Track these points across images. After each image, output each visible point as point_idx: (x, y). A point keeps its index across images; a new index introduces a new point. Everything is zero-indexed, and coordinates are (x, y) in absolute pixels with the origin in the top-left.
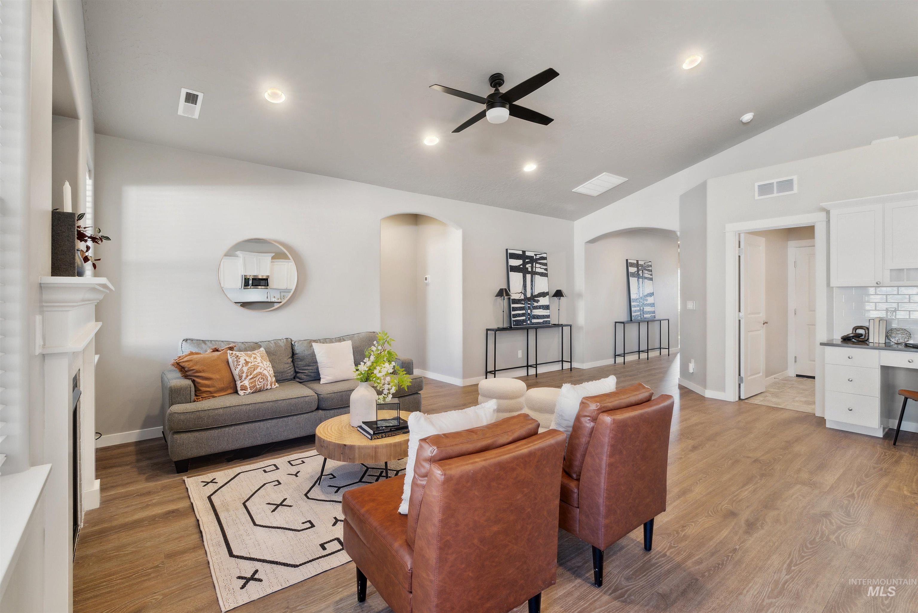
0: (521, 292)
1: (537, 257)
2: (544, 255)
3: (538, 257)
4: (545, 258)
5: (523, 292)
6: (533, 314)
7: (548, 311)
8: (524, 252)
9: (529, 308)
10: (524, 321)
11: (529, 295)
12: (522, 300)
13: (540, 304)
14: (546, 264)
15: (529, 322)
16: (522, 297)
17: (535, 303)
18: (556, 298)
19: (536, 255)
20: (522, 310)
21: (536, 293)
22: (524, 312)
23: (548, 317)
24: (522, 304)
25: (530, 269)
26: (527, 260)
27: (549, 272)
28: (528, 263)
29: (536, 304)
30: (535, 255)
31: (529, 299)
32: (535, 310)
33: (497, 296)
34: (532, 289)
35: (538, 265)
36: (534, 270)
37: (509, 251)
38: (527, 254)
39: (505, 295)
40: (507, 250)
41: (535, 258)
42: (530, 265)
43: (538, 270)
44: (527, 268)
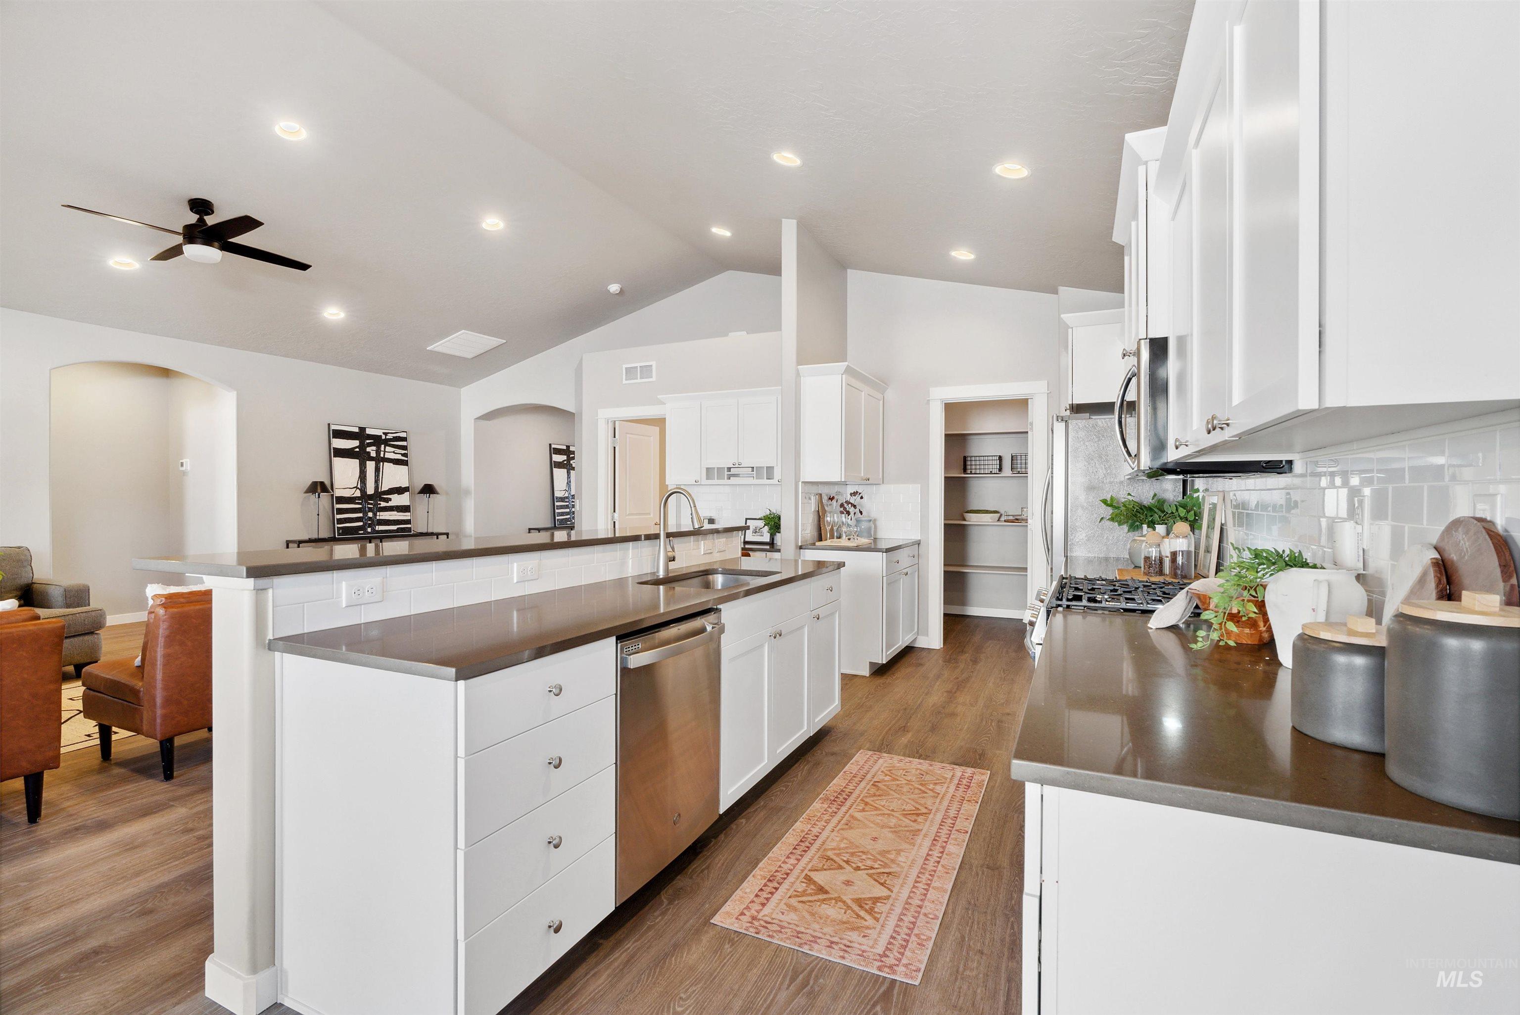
0: (356, 487)
1: (387, 437)
2: (403, 435)
3: (390, 436)
4: (404, 439)
5: (359, 486)
6: (378, 518)
7: (408, 514)
8: (362, 429)
9: (370, 510)
10: (359, 528)
11: (370, 490)
12: (358, 498)
13: (390, 504)
14: (404, 448)
15: (369, 530)
16: (358, 494)
17: (381, 503)
18: (425, 497)
19: (386, 434)
20: (358, 513)
21: (385, 487)
22: (361, 515)
23: (408, 522)
24: (358, 503)
25: (373, 454)
26: (368, 441)
27: (411, 459)
28: (370, 445)
29: (383, 504)
30: (384, 433)
31: (365, 497)
32: (381, 513)
33: (307, 492)
34: (376, 481)
35: (388, 449)
36: (382, 455)
37: (334, 427)
38: (369, 431)
39: (319, 491)
40: (329, 425)
41: (384, 437)
42: (374, 448)
43: (388, 456)
44: (369, 453)
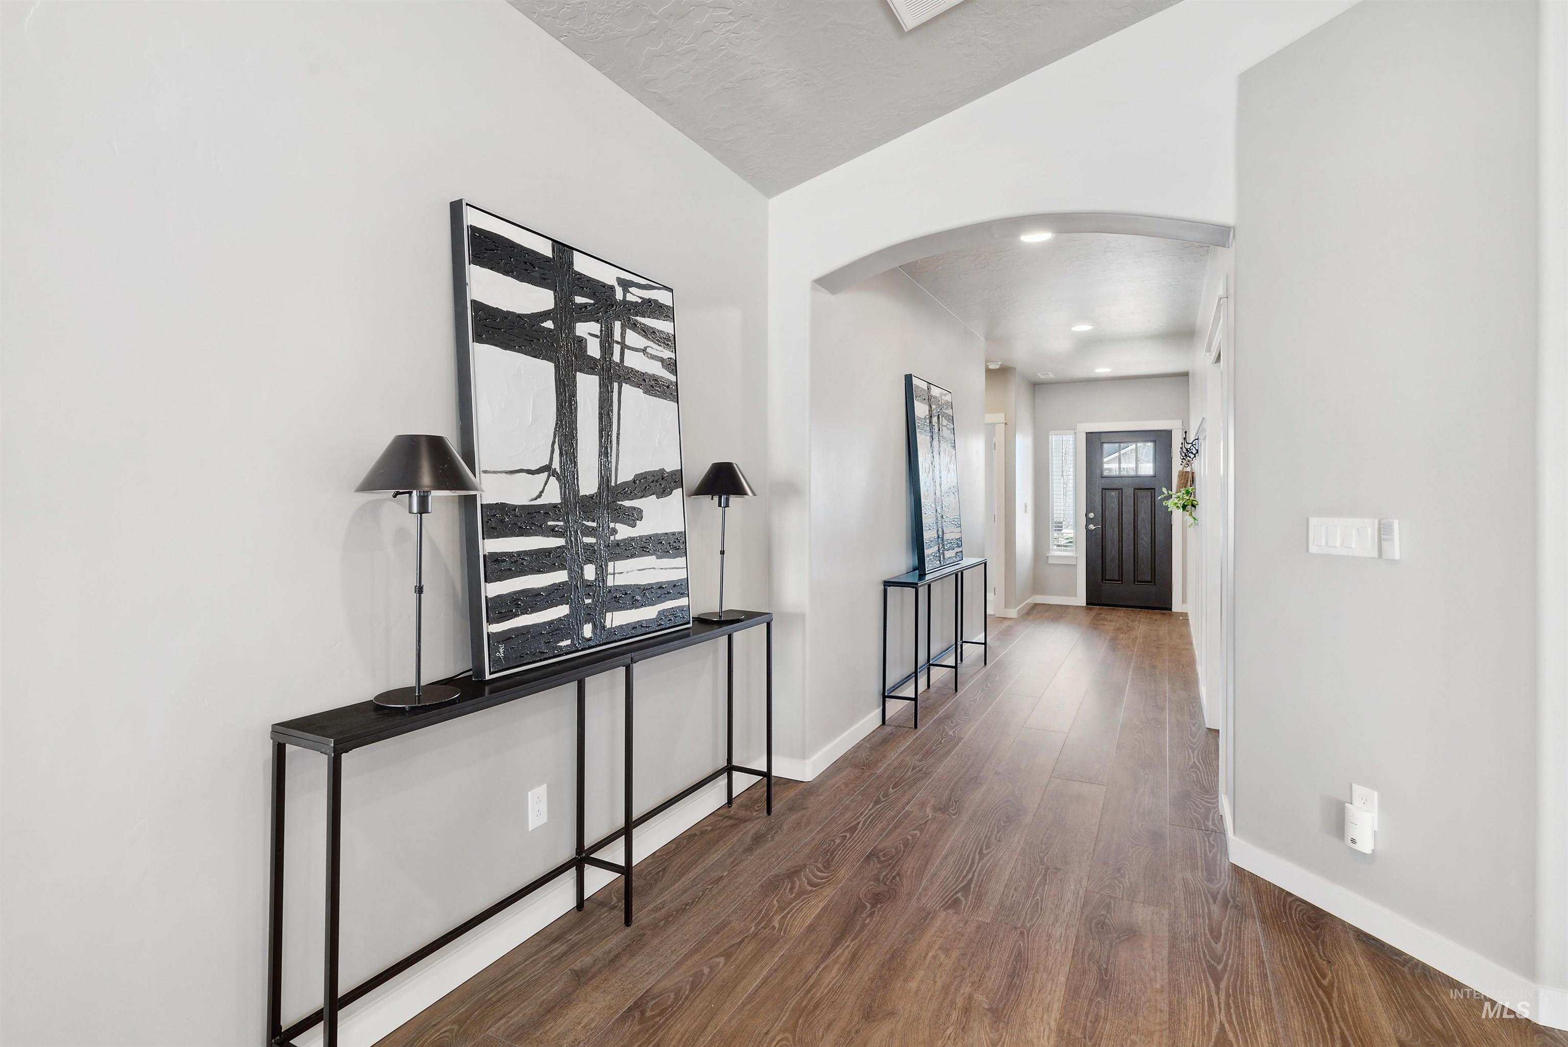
0: (547, 468)
1: (629, 297)
2: (663, 297)
3: (636, 294)
4: (663, 312)
5: (556, 465)
6: (610, 583)
7: (680, 561)
8: (563, 250)
9: (591, 555)
10: (556, 629)
11: (588, 485)
12: (551, 510)
13: (642, 529)
14: (669, 341)
15: (587, 630)
16: (553, 495)
17: (619, 526)
18: (709, 503)
19: (626, 285)
20: (552, 568)
21: (625, 474)
22: (561, 576)
23: (679, 588)
24: (553, 532)
25: (594, 349)
26: (579, 300)
27: (686, 380)
28: (585, 314)
29: (623, 532)
30: (621, 282)
31: (589, 506)
32: (620, 565)
33: (372, 484)
34: (604, 452)
35: (633, 338)
36: (616, 358)
37: (472, 218)
38: (581, 264)
39: (426, 479)
40: (456, 209)
41: (619, 295)
42: (594, 327)
43: (634, 361)
44: (581, 341)
